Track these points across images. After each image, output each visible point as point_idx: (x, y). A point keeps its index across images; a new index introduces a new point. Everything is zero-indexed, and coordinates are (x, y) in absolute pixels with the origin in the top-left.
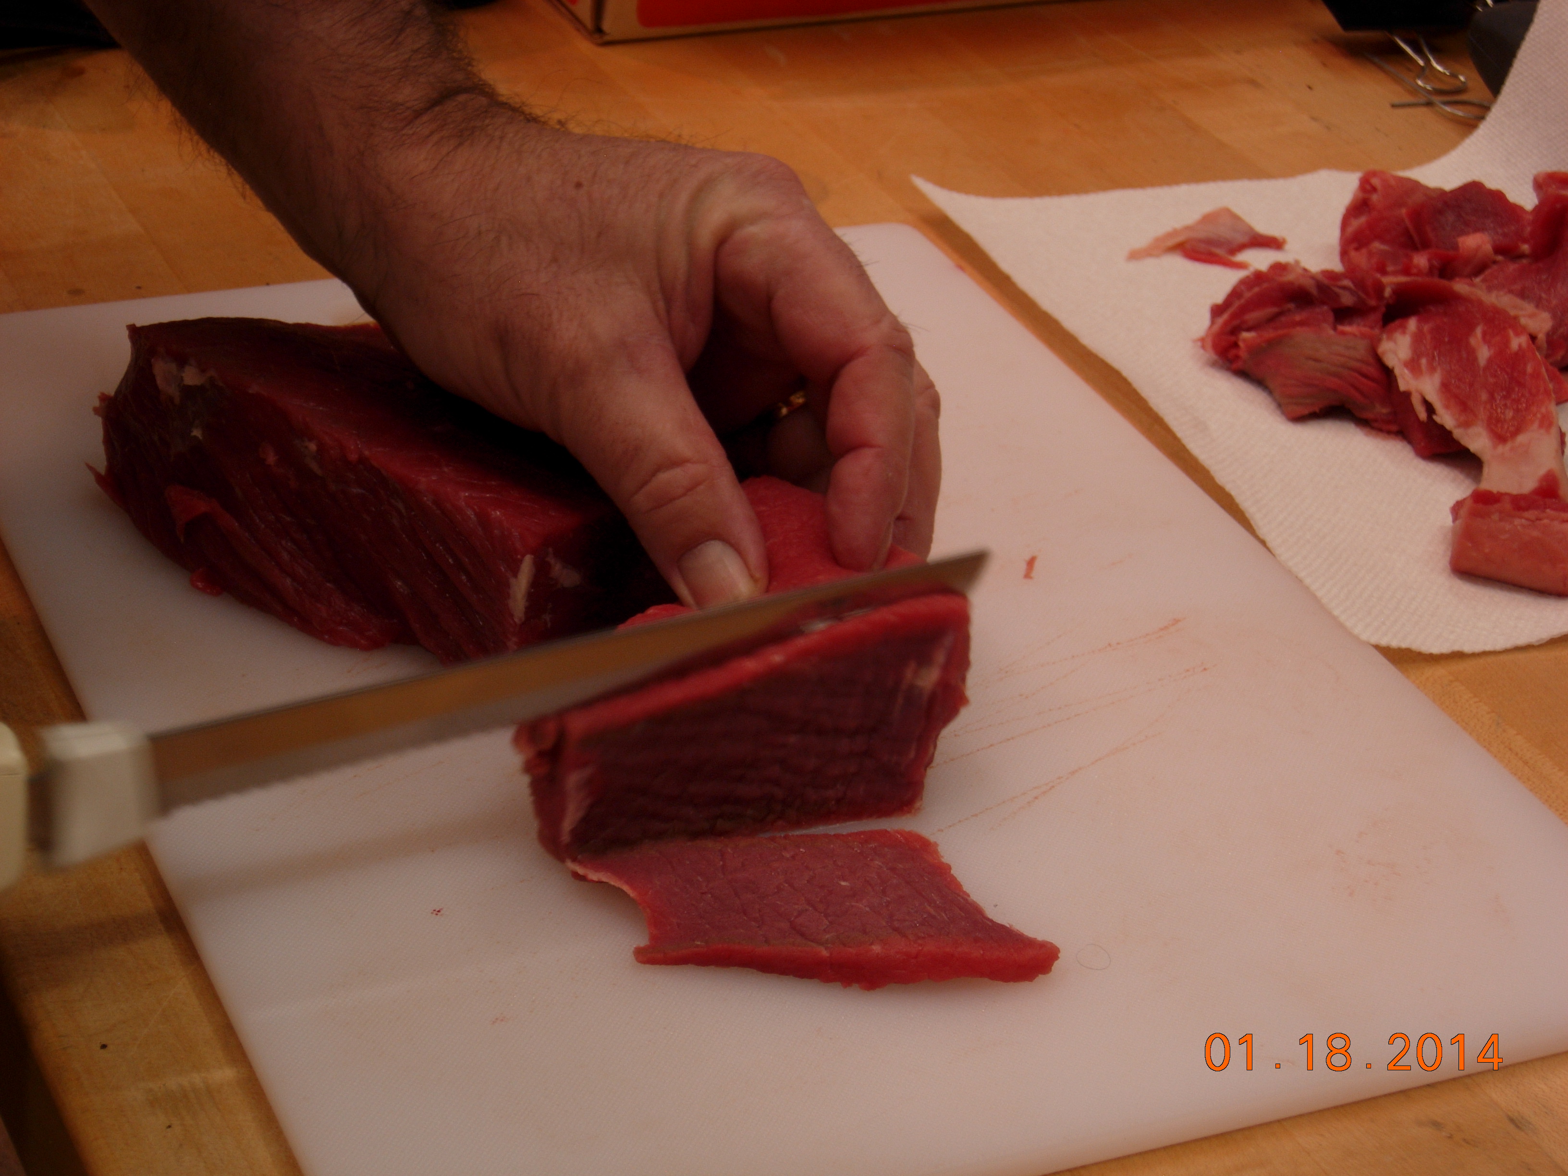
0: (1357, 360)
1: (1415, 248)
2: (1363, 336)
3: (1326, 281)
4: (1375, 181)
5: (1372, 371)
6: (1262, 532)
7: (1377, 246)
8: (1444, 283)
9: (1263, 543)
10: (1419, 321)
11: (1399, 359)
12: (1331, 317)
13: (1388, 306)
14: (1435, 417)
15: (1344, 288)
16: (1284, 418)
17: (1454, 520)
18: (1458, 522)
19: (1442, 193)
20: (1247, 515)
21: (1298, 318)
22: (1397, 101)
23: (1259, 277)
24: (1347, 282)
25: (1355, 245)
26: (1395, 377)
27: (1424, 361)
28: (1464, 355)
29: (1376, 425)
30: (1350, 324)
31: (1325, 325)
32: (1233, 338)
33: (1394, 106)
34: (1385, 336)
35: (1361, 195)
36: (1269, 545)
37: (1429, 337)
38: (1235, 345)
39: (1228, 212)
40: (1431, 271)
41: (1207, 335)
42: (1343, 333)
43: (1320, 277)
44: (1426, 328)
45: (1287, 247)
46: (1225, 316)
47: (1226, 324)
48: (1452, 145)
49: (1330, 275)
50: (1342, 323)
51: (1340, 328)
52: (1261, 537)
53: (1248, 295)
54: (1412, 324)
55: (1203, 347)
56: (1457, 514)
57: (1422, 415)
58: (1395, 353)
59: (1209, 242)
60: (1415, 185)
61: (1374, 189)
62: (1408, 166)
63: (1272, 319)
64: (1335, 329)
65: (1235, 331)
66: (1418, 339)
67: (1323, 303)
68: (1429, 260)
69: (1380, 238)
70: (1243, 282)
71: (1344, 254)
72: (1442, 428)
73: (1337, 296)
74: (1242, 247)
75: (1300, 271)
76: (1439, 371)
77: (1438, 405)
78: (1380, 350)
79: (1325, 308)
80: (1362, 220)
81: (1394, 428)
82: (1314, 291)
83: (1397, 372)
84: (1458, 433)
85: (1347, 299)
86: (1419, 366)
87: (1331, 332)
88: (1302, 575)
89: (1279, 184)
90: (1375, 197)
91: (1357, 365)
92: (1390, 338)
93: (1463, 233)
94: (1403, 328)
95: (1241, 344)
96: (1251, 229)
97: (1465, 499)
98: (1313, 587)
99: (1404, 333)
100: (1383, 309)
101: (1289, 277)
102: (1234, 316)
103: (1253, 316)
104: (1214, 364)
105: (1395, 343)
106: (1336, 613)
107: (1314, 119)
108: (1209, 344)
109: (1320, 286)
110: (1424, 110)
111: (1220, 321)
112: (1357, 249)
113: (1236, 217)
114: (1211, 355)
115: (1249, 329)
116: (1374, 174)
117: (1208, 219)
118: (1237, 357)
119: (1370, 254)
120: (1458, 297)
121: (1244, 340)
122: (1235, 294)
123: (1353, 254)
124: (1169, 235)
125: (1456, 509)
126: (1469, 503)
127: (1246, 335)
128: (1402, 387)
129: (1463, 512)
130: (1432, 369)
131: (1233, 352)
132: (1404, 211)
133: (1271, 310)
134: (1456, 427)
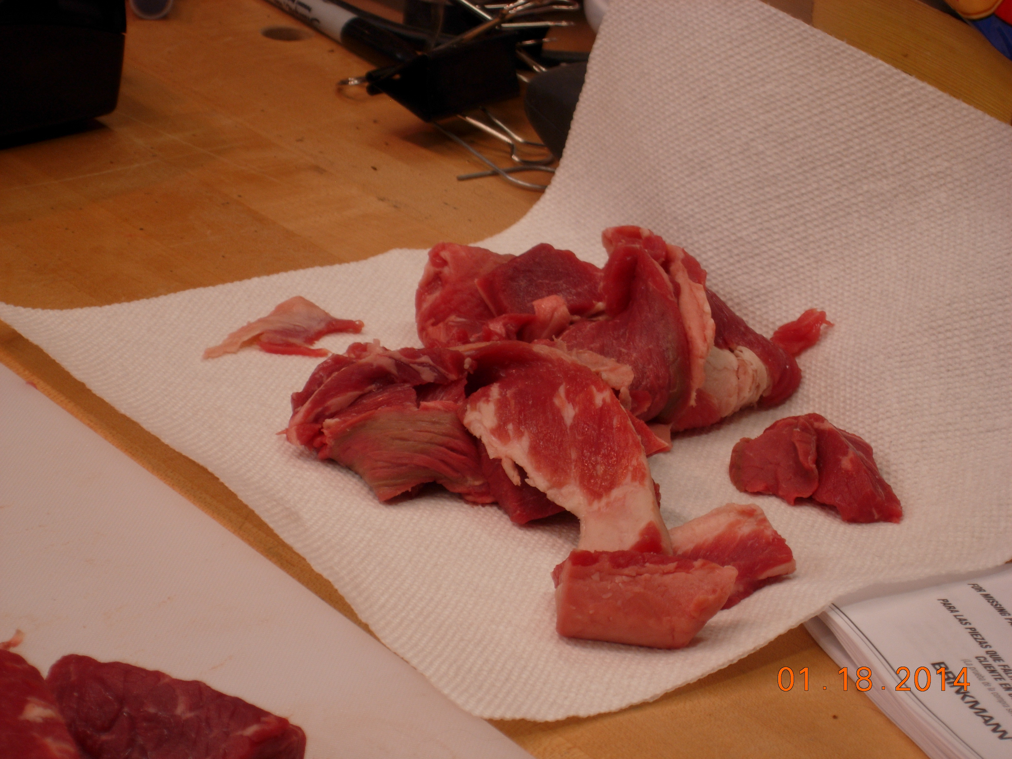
0: (444, 435)
1: (491, 317)
2: (447, 410)
3: (404, 359)
4: (445, 254)
5: (460, 444)
6: (363, 617)
7: (453, 318)
8: (523, 344)
9: (366, 628)
10: (501, 387)
11: (485, 427)
12: (414, 397)
13: (470, 377)
14: (526, 480)
15: (422, 364)
16: (376, 501)
17: (557, 585)
18: (559, 587)
19: (513, 259)
20: (348, 601)
21: (380, 398)
22: (462, 173)
23: (338, 361)
24: (425, 359)
25: (432, 321)
26: (484, 444)
27: (510, 427)
28: (550, 417)
29: (470, 498)
30: (434, 399)
31: (408, 403)
32: (318, 426)
33: (461, 179)
34: (468, 406)
35: (433, 269)
36: (373, 628)
37: (513, 402)
38: (320, 433)
39: (301, 300)
40: (508, 336)
41: (290, 426)
42: (427, 409)
43: (398, 356)
44: (509, 393)
45: (364, 329)
46: (307, 405)
47: (308, 412)
48: (523, 212)
49: (410, 353)
50: (425, 399)
51: (423, 404)
52: (364, 620)
53: (327, 381)
54: (495, 391)
55: (288, 439)
56: (558, 578)
57: (516, 479)
58: (481, 422)
59: (285, 332)
60: (486, 253)
61: (445, 263)
62: (481, 238)
63: (353, 403)
64: (418, 406)
65: (319, 418)
66: (502, 405)
67: (405, 381)
68: (505, 325)
69: (456, 310)
70: (322, 368)
71: (422, 330)
72: (535, 491)
73: (418, 373)
74: (320, 335)
75: (381, 351)
76: (526, 434)
77: (529, 469)
78: (466, 422)
79: (407, 386)
80: (437, 294)
81: (489, 500)
82: (394, 371)
83: (485, 440)
84: (552, 495)
85: (428, 376)
86: (506, 431)
87: (416, 409)
88: (408, 656)
89: (353, 266)
90: (446, 271)
91: (445, 439)
92: (474, 408)
93: (537, 297)
94: (487, 396)
95: (325, 431)
96: (327, 314)
97: (564, 562)
98: (421, 668)
99: (488, 401)
100: (465, 382)
101: (367, 359)
102: (316, 404)
103: (335, 402)
104: (301, 455)
105: (480, 411)
106: (446, 691)
107: (382, 200)
108: (294, 435)
109: (399, 364)
110: (492, 179)
111: (303, 410)
112: (433, 324)
113: (311, 305)
114: (297, 446)
115: (332, 416)
116: (443, 247)
117: (282, 309)
118: (324, 445)
119: (448, 328)
120: (538, 358)
121: (329, 427)
122: (314, 381)
123: (430, 329)
124: (244, 330)
125: (557, 573)
126: (568, 566)
127: (329, 422)
128: (492, 454)
129: (564, 575)
130: (519, 434)
131: (319, 439)
132: (476, 281)
133: (353, 394)
134: (550, 488)
